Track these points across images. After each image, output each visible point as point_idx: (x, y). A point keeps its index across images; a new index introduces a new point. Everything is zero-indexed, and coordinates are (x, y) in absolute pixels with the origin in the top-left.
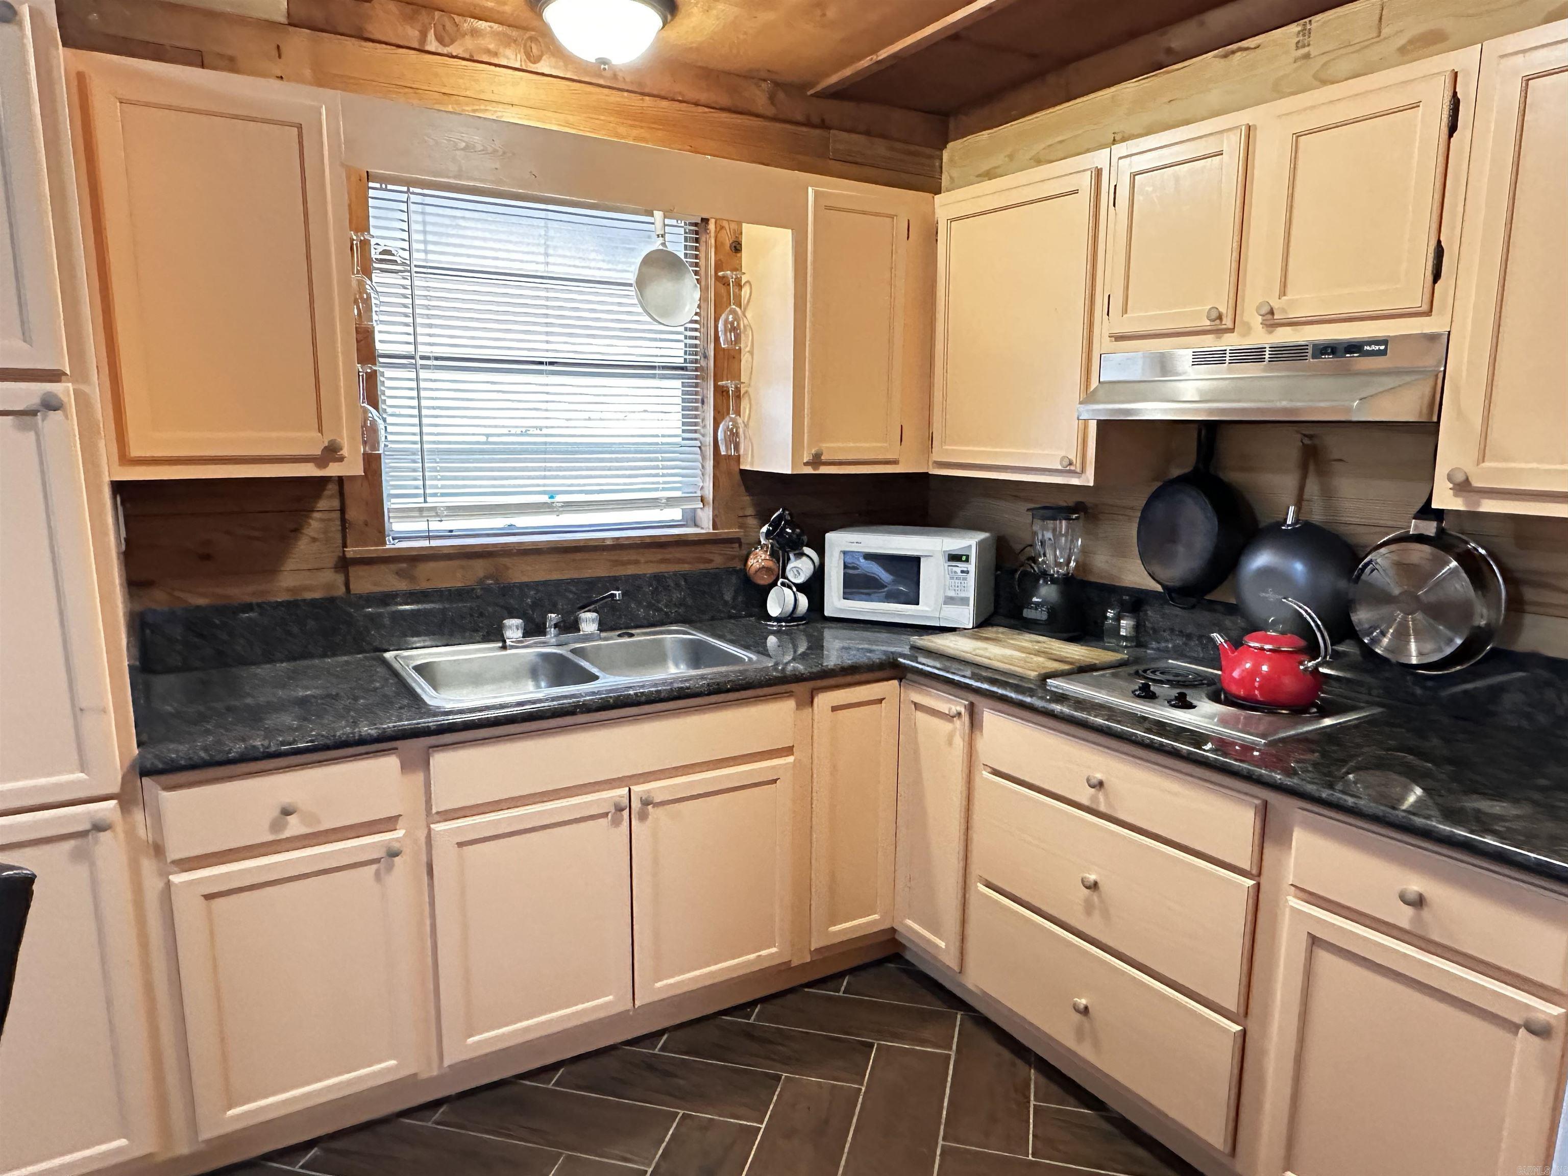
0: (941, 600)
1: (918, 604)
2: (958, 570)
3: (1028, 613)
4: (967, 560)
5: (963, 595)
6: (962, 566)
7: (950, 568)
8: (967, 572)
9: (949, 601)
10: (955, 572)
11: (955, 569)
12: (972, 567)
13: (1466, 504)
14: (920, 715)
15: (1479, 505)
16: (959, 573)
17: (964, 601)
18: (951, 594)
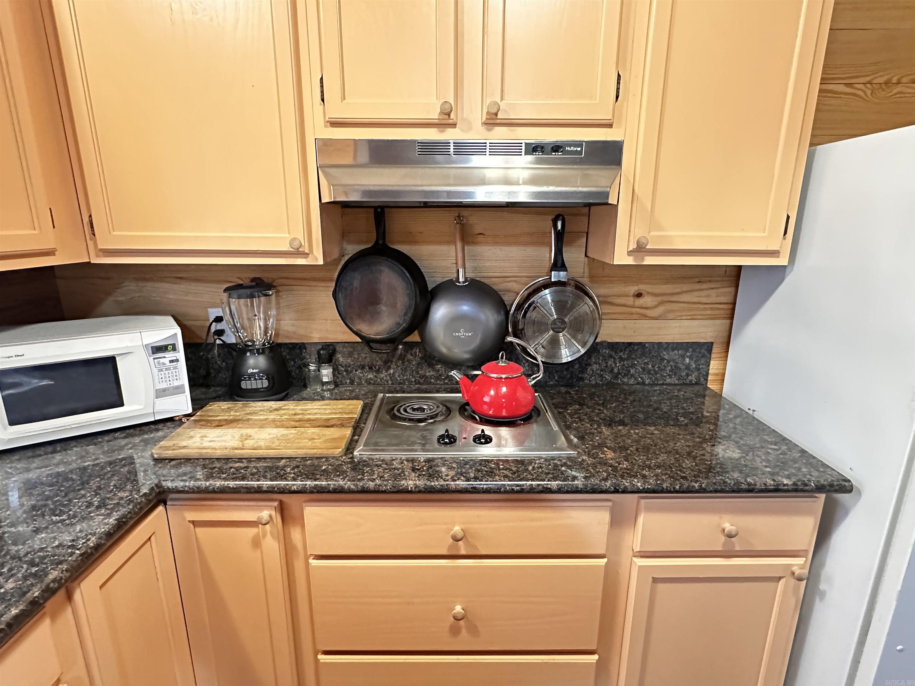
0: (152, 394)
1: (122, 404)
2: (166, 361)
3: (245, 385)
4: (174, 348)
5: (176, 383)
6: (170, 355)
7: (156, 360)
8: (177, 360)
9: (161, 393)
10: (164, 364)
11: (162, 360)
12: (181, 355)
13: (635, 260)
14: (199, 530)
15: (643, 260)
16: (168, 364)
17: (178, 390)
18: (164, 386)
